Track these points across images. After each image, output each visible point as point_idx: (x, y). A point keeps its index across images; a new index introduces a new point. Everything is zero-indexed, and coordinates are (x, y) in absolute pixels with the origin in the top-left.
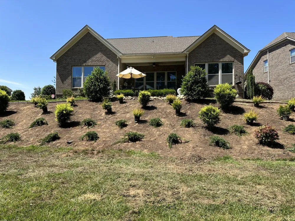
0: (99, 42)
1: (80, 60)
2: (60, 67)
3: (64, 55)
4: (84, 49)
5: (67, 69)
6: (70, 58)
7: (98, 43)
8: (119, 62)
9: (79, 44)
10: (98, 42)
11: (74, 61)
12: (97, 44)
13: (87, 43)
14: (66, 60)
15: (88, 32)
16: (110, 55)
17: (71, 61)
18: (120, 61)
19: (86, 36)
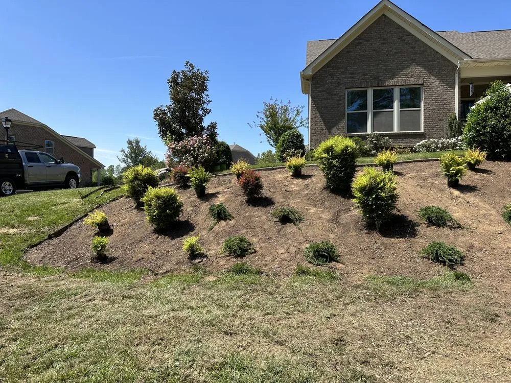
0: (410, 35)
1: (364, 75)
2: (320, 92)
3: (328, 65)
4: (374, 50)
5: (335, 95)
6: (342, 73)
7: (406, 37)
8: (457, 75)
9: (361, 41)
10: (407, 35)
11: (351, 77)
12: (404, 40)
13: (379, 38)
14: (332, 75)
15: (383, 15)
16: (434, 61)
17: (344, 78)
18: (459, 74)
19: (377, 22)
